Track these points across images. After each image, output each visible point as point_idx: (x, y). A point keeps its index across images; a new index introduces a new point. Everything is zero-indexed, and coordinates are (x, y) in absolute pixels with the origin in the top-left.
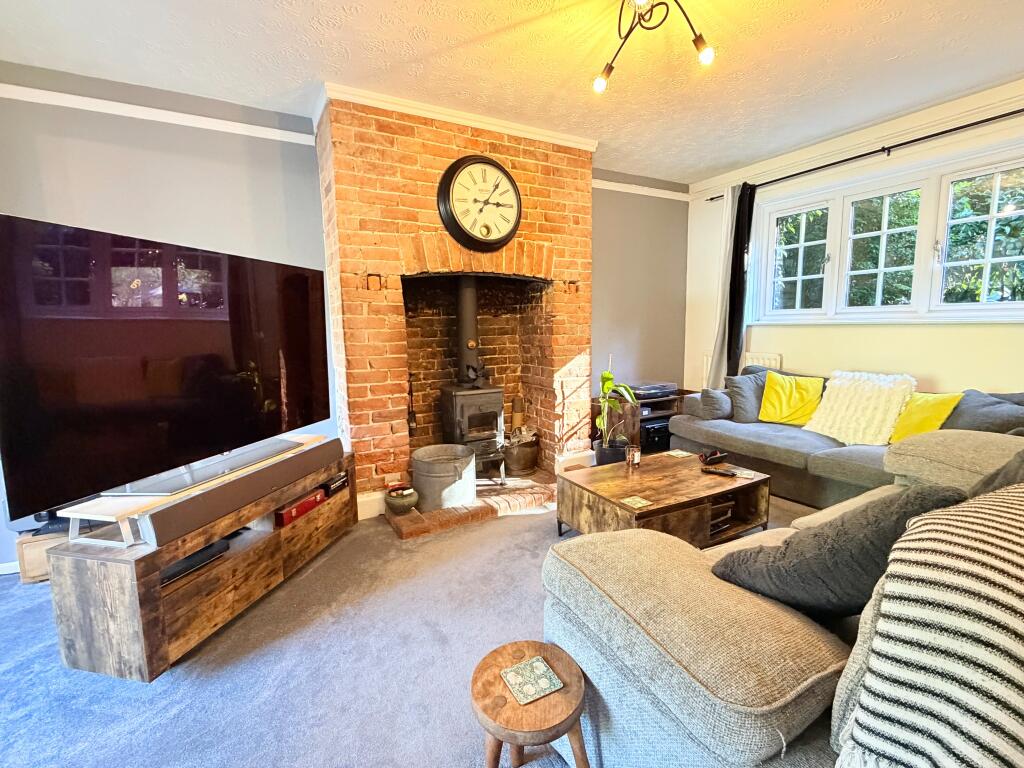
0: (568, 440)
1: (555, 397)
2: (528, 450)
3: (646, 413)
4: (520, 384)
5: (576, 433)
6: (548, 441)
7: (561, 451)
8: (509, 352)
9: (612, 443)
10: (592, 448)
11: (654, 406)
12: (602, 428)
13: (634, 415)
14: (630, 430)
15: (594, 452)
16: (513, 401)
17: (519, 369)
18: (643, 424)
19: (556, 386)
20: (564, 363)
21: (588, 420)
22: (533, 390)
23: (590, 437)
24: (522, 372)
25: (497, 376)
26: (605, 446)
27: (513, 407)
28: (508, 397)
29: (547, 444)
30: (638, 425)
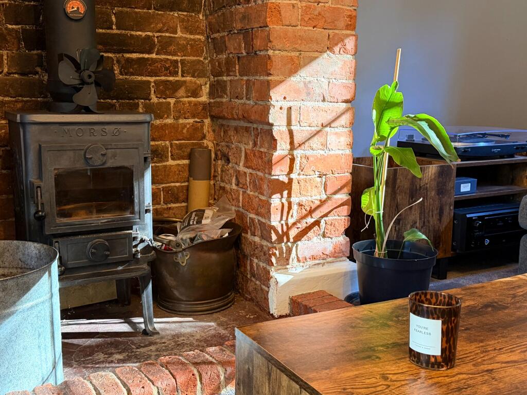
0: (298, 238)
1: (273, 143)
2: (214, 256)
3: (466, 188)
4: (207, 121)
5: (317, 223)
6: (257, 239)
7: (285, 260)
8: (183, 49)
9: (395, 245)
10: (351, 258)
11: (483, 176)
12: (374, 214)
13: (441, 191)
14: (433, 221)
15: (354, 266)
16: (190, 157)
17: (206, 89)
18: (461, 211)
19: (277, 118)
20: (294, 68)
21: (343, 196)
22: (231, 133)
23: (347, 232)
24: (211, 94)
25: (154, 100)
26: (379, 252)
27: (190, 167)
28: (180, 147)
29: (255, 246)
30: (449, 211)
